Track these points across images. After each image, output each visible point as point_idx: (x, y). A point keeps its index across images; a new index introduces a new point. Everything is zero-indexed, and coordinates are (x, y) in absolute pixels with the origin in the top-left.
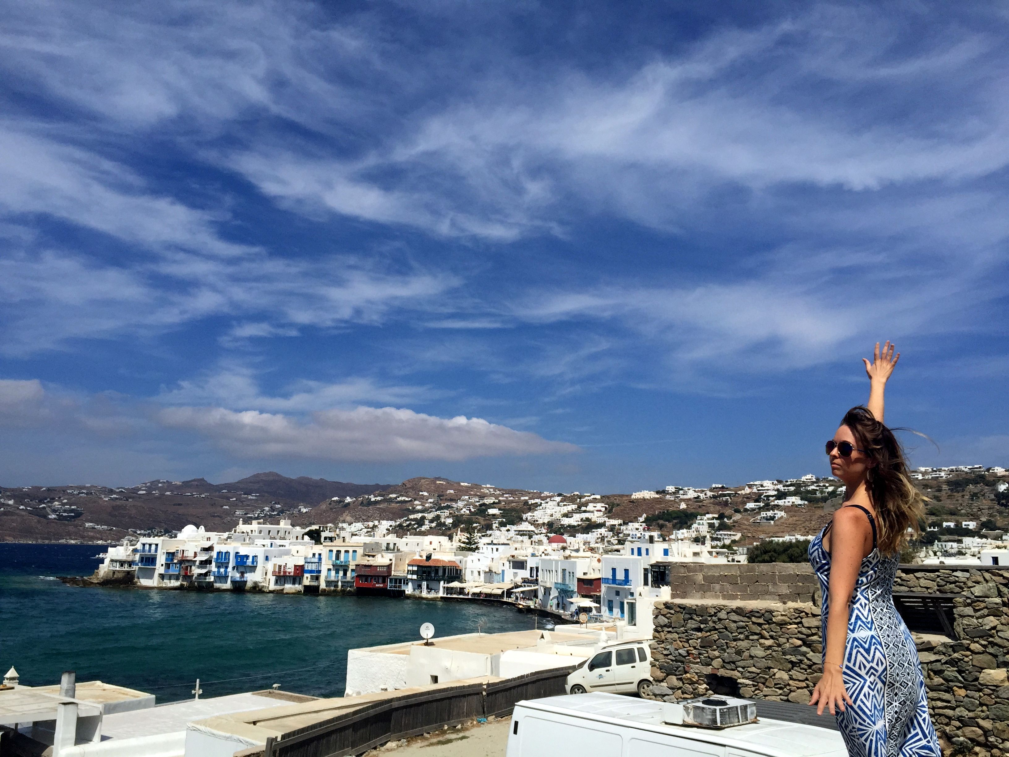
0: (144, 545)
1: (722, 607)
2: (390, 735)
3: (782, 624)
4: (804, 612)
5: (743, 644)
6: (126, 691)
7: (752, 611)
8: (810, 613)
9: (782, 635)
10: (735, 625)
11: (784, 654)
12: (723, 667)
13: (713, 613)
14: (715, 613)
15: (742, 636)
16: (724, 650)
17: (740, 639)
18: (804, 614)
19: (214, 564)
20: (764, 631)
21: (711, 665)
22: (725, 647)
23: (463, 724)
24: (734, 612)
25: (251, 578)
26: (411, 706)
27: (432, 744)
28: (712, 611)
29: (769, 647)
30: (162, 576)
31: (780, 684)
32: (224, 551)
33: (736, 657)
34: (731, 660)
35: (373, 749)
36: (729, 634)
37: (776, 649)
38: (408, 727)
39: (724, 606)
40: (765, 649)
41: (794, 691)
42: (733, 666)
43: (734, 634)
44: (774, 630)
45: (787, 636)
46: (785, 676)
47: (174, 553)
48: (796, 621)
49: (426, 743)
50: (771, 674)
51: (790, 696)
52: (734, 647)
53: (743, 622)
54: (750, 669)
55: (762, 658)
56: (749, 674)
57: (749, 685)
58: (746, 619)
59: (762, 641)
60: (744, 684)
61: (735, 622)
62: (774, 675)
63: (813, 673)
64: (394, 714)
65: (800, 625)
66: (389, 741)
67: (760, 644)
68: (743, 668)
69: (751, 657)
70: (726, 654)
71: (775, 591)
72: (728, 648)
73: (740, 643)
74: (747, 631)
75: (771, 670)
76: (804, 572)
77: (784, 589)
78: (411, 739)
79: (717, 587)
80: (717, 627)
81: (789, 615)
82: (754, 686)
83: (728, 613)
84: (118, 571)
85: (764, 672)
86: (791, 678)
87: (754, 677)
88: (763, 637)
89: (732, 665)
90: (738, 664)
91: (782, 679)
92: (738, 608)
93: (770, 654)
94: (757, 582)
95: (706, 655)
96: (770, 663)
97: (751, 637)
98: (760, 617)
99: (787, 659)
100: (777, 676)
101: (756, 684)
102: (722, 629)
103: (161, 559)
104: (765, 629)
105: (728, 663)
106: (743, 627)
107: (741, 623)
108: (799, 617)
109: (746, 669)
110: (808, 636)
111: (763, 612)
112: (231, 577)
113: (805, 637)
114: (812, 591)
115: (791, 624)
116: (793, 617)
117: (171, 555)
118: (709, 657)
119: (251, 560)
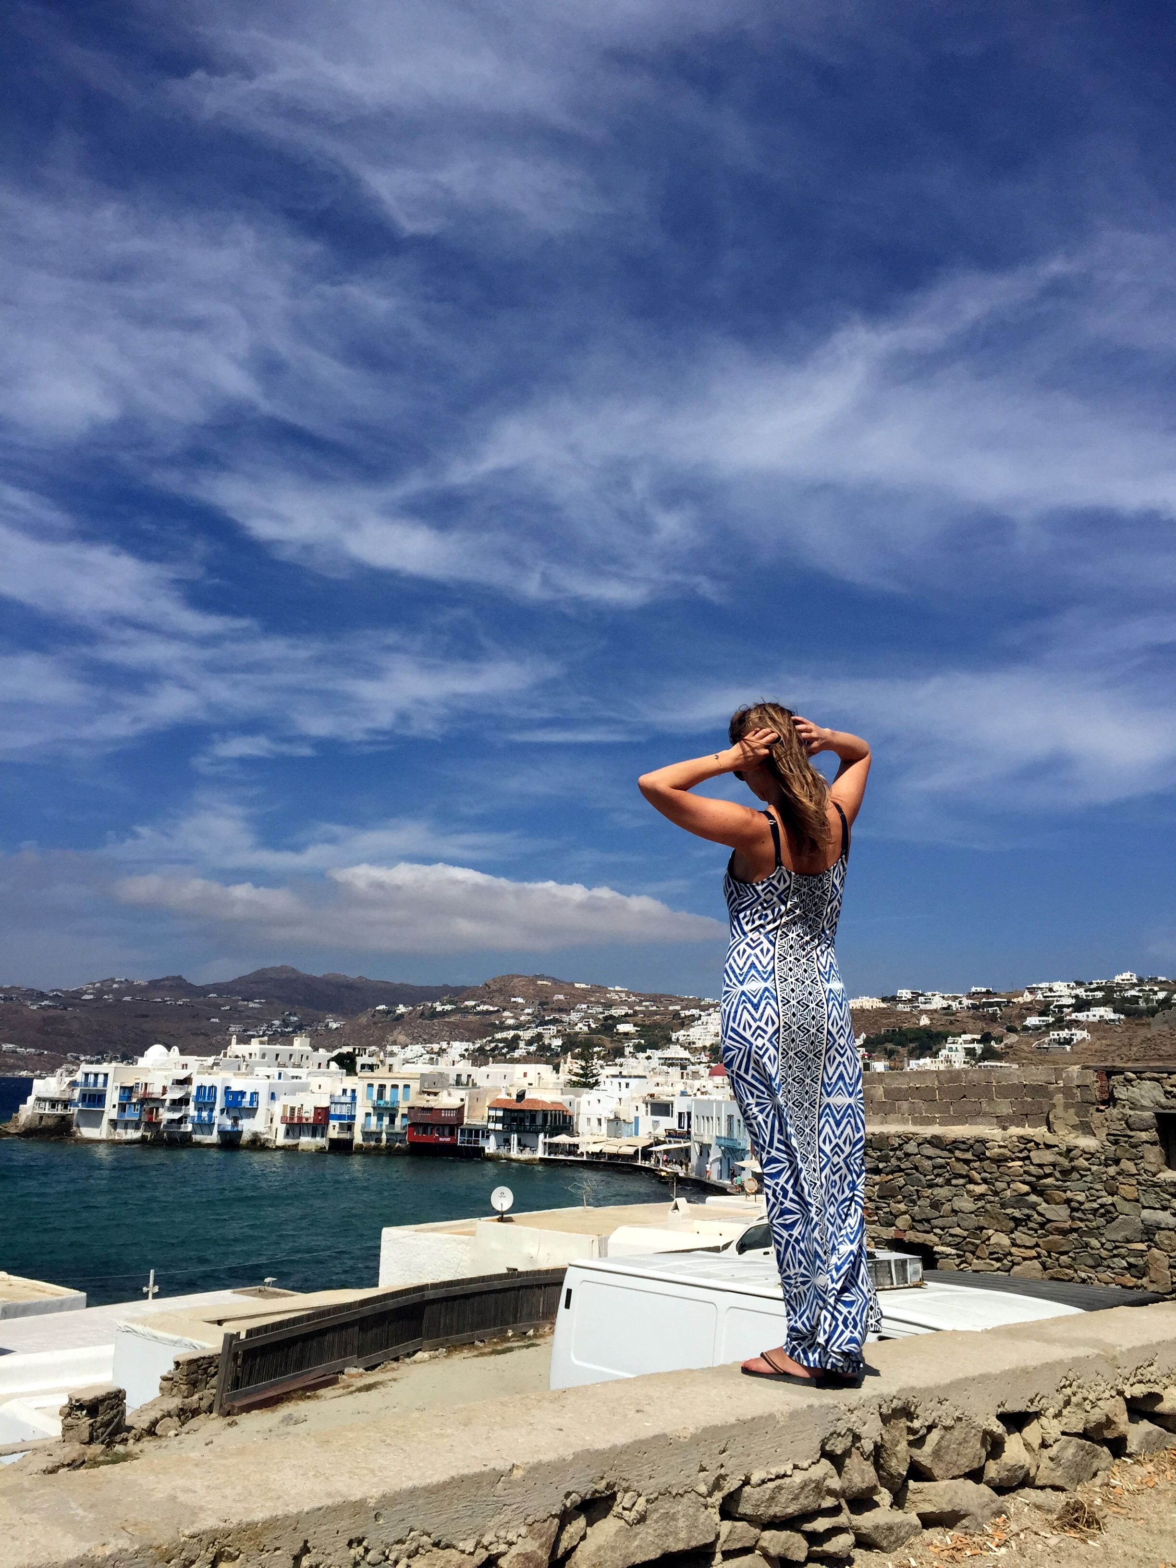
0: (87, 1075)
1: (911, 1136)
2: (421, 1341)
3: (1000, 1161)
4: (1033, 1141)
5: (942, 1192)
6: (43, 1287)
7: (954, 1142)
8: (1042, 1143)
9: (1000, 1177)
10: (930, 1162)
11: (1003, 1206)
12: (912, 1228)
13: (897, 1145)
14: (900, 1145)
15: (940, 1180)
16: (914, 1202)
17: (937, 1185)
18: (1033, 1144)
19: (192, 1104)
20: (973, 1172)
21: (893, 1225)
22: (915, 1197)
23: (536, 1330)
24: (929, 1142)
25: (248, 1127)
26: (454, 1298)
27: (482, 1354)
28: (896, 1142)
29: (981, 1197)
30: (114, 1124)
31: (998, 1253)
32: (208, 1084)
33: (930, 1213)
34: (924, 1216)
35: (392, 1360)
36: (922, 1177)
37: (992, 1198)
38: (449, 1331)
39: (913, 1134)
40: (975, 1200)
41: (1018, 1264)
42: (927, 1226)
43: (928, 1177)
44: (989, 1170)
45: (1008, 1179)
46: (1005, 1241)
47: (132, 1087)
48: (1021, 1155)
49: (476, 1353)
50: (983, 1239)
51: (1012, 1271)
52: (928, 1197)
53: (941, 1158)
54: (952, 1231)
55: (971, 1213)
56: (950, 1239)
57: (950, 1255)
58: (945, 1154)
59: (971, 1187)
60: (943, 1253)
61: (929, 1158)
62: (989, 1239)
63: (1046, 1236)
64: (428, 1310)
65: (1027, 1162)
66: (420, 1350)
67: (968, 1192)
68: (942, 1229)
69: (954, 1212)
70: (917, 1208)
71: (992, 1111)
72: (919, 1198)
73: (937, 1191)
74: (948, 1171)
75: (984, 1231)
76: (1034, 1081)
77: (1005, 1108)
78: (453, 1348)
79: (905, 1105)
80: (903, 1166)
81: (1010, 1146)
82: (959, 1256)
83: (919, 1145)
84: (48, 1116)
85: (974, 1235)
86: (1014, 1245)
87: (959, 1243)
88: (972, 1181)
89: (926, 1224)
90: (935, 1222)
91: (1000, 1245)
92: (934, 1137)
93: (983, 1207)
94: (964, 1096)
95: (887, 1210)
96: (982, 1221)
97: (954, 1182)
98: (967, 1150)
99: (1008, 1215)
100: (993, 1241)
101: (962, 1253)
102: (911, 1169)
103: (113, 1097)
104: (975, 1169)
105: (920, 1221)
106: (942, 1167)
107: (939, 1160)
108: (1025, 1148)
109: (946, 1230)
110: (1040, 1178)
111: (971, 1142)
112: (219, 1125)
113: (1034, 1179)
114: (1046, 1110)
115: (1013, 1160)
116: (1016, 1150)
117: (127, 1091)
118: (891, 1213)
119: (248, 1098)
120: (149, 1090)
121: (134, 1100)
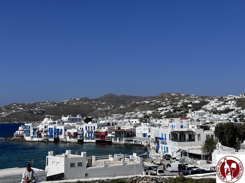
19: (48, 132)
25: (61, 137)
30: (32, 137)
32: (51, 128)
112: (54, 137)
117: (35, 130)
119: (60, 131)
120: (39, 129)
121: (36, 132)
